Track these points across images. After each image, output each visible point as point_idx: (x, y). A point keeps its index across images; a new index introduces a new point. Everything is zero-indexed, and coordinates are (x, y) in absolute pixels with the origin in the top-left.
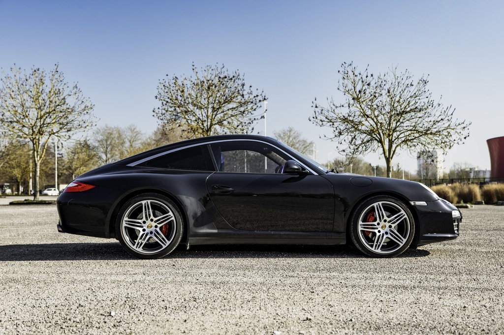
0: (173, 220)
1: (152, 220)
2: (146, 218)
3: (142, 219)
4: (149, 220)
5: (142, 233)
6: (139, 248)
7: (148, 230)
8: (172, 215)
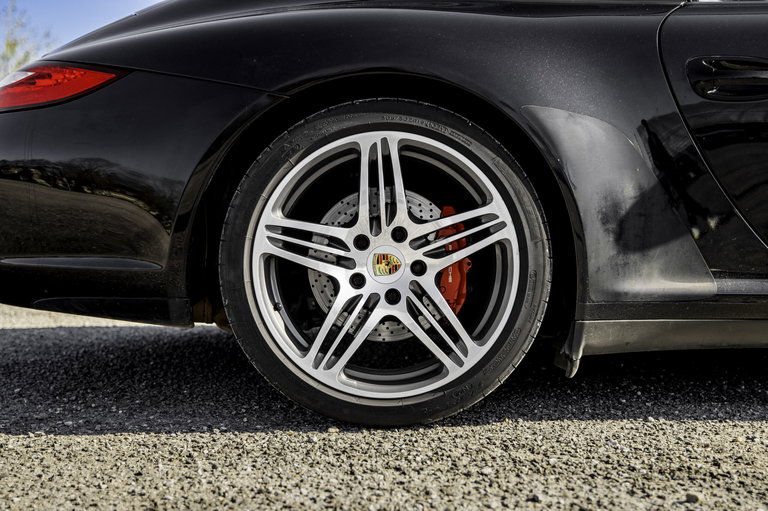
0: (503, 245)
1: (399, 235)
2: (375, 220)
3: (350, 224)
4: (387, 230)
5: (347, 292)
6: (329, 366)
7: (375, 284)
8: (504, 215)
